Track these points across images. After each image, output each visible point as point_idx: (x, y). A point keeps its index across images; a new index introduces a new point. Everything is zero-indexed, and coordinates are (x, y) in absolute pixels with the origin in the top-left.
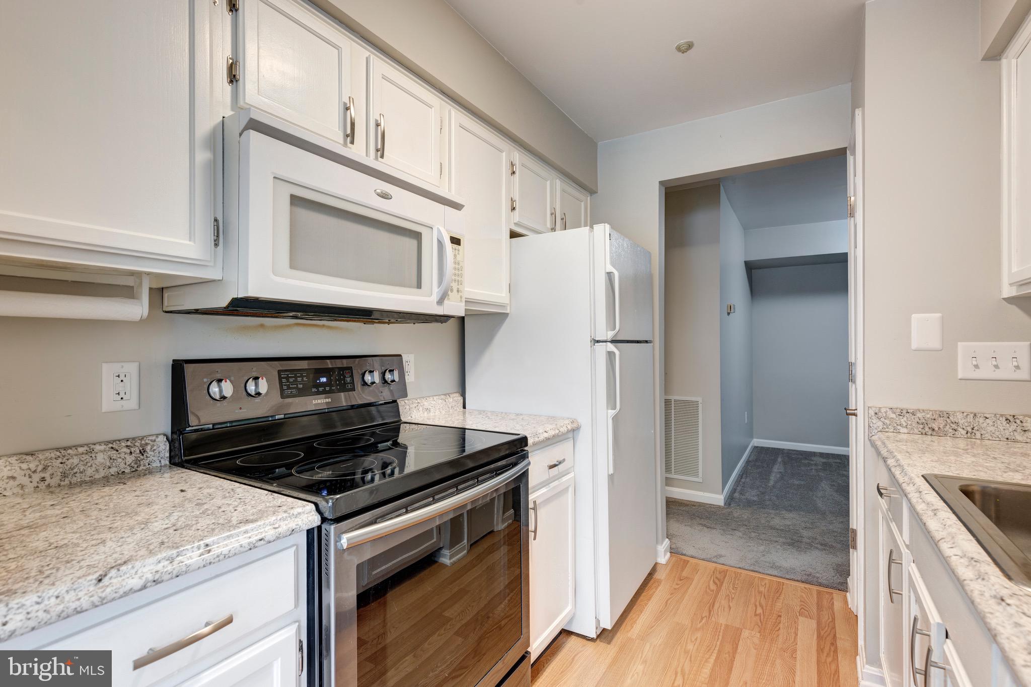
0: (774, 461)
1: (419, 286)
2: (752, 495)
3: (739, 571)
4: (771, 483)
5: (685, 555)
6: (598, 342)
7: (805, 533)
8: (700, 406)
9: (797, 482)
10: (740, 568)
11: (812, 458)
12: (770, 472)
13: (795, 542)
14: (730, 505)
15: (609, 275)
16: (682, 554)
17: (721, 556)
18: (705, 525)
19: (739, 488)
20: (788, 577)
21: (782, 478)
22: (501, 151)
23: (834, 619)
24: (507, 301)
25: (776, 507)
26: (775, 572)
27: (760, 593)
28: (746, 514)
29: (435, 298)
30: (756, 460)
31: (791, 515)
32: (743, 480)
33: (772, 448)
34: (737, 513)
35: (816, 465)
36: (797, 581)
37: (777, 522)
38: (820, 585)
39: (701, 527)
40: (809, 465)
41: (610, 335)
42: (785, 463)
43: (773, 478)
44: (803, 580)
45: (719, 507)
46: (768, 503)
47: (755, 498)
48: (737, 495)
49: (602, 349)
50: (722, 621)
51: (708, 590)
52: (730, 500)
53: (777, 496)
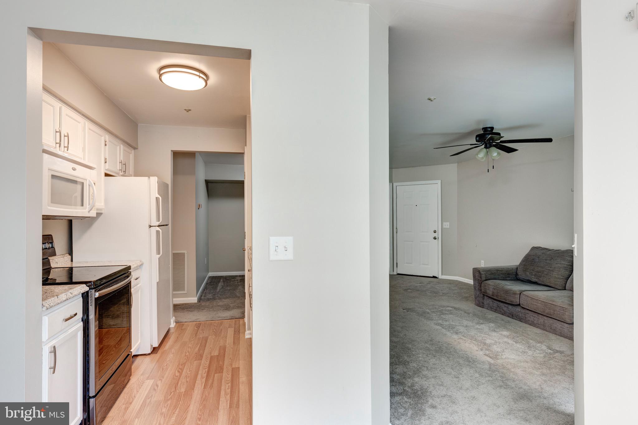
0: (219, 282)
1: (82, 205)
2: (210, 296)
3: (206, 322)
4: (218, 290)
5: (182, 322)
6: (152, 226)
7: (231, 305)
8: (186, 255)
9: (229, 288)
10: (206, 321)
11: (236, 278)
12: (217, 286)
13: (227, 308)
14: (200, 301)
15: (157, 199)
16: (181, 322)
17: (198, 319)
18: (190, 311)
19: (203, 295)
20: (225, 319)
21: (222, 288)
22: (102, 136)
23: (240, 326)
24: (104, 207)
25: (220, 299)
26: (220, 319)
27: (214, 326)
28: (207, 303)
29: (87, 210)
30: (211, 282)
31: (226, 300)
32: (205, 291)
33: (218, 276)
34: (203, 304)
35: (237, 280)
36: (228, 319)
37: (221, 303)
38: (236, 318)
39: (187, 312)
40: (234, 281)
41: (158, 223)
42: (224, 282)
43: (219, 288)
44: (230, 318)
45: (195, 303)
46: (216, 298)
47: (211, 297)
48: (203, 297)
49: (154, 230)
50: (201, 336)
51: (194, 330)
52: (200, 300)
53: (221, 295)
